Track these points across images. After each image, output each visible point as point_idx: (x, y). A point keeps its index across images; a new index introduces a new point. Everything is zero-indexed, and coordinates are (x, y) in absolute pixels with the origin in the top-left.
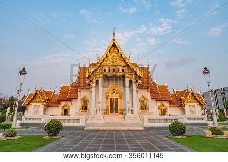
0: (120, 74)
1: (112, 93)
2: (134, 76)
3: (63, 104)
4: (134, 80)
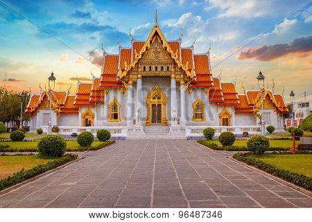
0: (165, 73)
1: (154, 98)
2: (182, 76)
3: (83, 111)
4: (182, 82)
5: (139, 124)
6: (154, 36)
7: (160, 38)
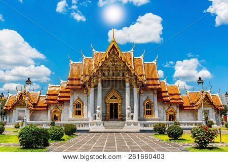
0: (120, 78)
1: (111, 98)
3: (52, 108)
4: (135, 85)
5: (99, 120)
6: (111, 49)
7: (117, 50)
